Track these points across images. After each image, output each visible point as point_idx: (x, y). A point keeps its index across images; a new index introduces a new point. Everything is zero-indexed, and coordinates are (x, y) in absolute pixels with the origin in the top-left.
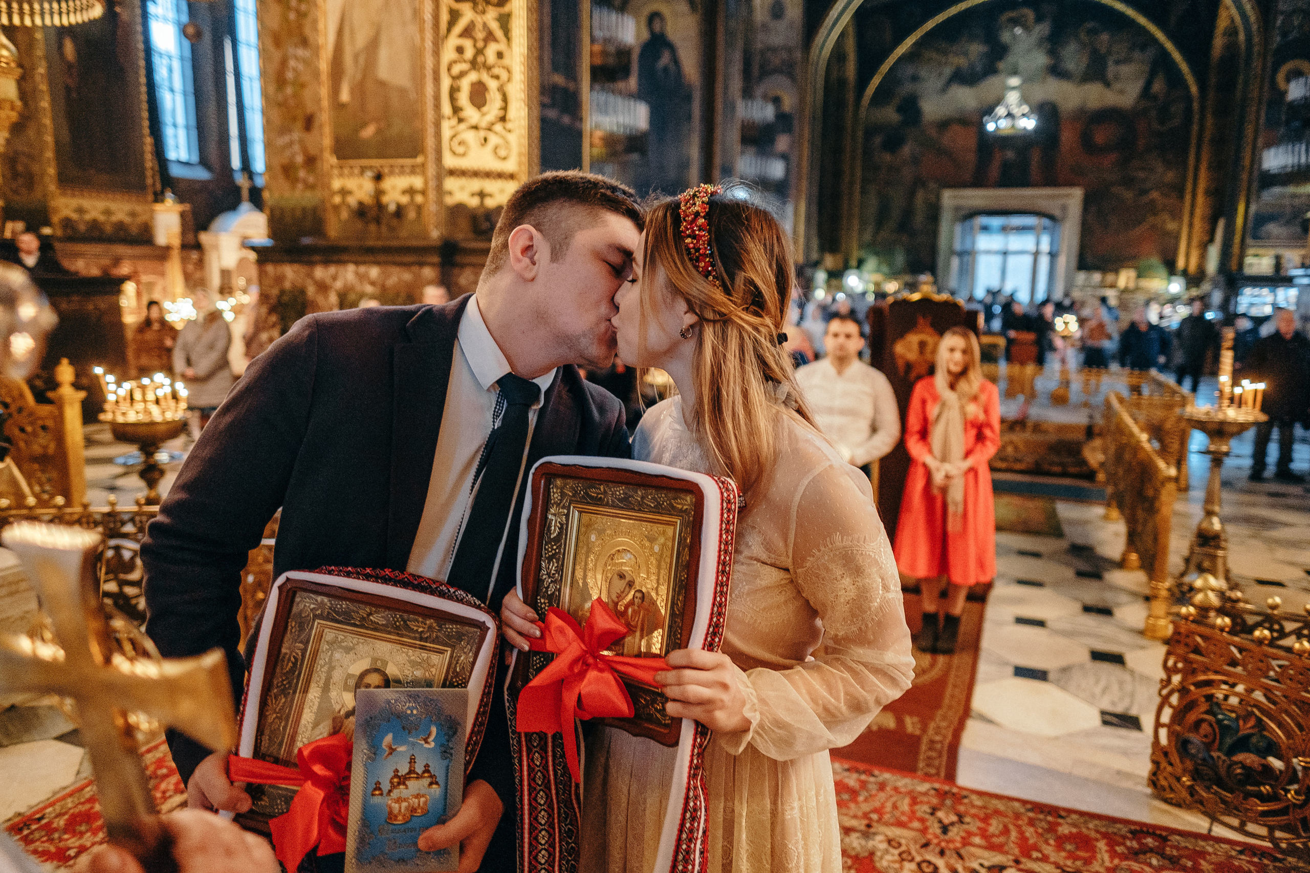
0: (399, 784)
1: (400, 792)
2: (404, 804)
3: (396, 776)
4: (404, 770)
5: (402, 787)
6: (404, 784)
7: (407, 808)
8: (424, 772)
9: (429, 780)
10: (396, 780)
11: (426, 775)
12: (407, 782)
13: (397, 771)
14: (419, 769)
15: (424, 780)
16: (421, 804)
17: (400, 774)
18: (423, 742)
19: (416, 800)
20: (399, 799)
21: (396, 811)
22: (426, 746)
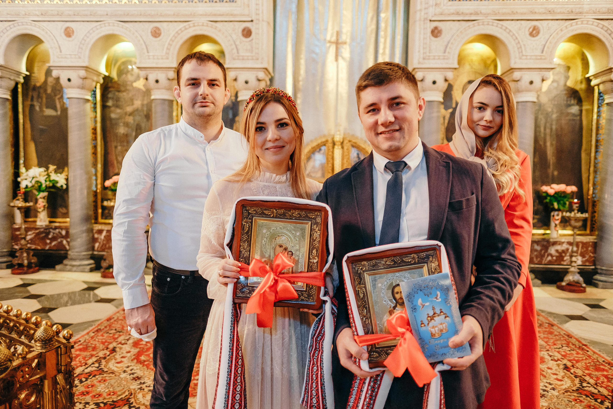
0: (431, 320)
1: (432, 323)
2: (437, 329)
4: (431, 314)
5: (433, 321)
6: (433, 319)
8: (441, 312)
9: (444, 316)
10: (429, 318)
11: (442, 314)
12: (435, 319)
13: (428, 314)
14: (438, 312)
15: (442, 316)
16: (444, 328)
18: (436, 299)
19: (441, 326)
20: (433, 326)
21: (434, 332)
22: (437, 301)
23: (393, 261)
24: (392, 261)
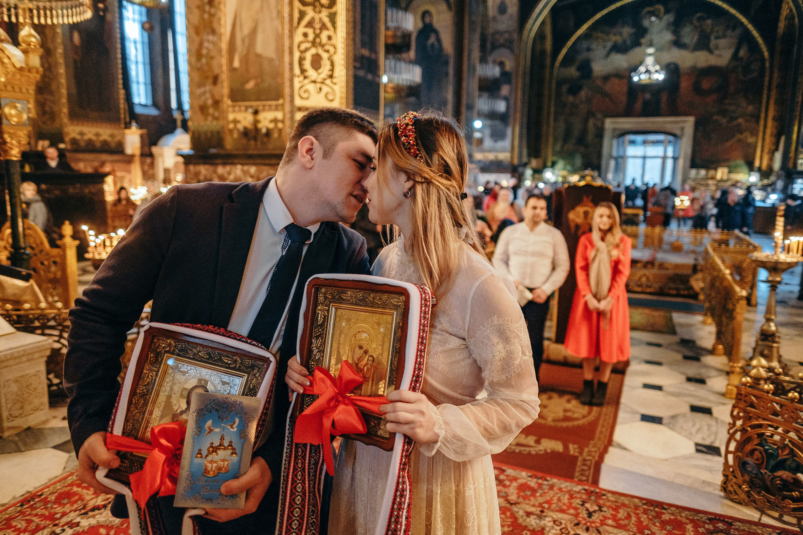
0: (213, 452)
1: (214, 456)
2: (215, 465)
3: (212, 447)
4: (217, 443)
5: (214, 454)
6: (216, 452)
7: (216, 467)
8: (229, 446)
9: (231, 451)
10: (211, 449)
11: (230, 448)
12: (218, 451)
13: (212, 443)
14: (226, 444)
15: (228, 451)
16: (225, 466)
17: (214, 446)
18: (230, 427)
19: (222, 463)
20: (212, 461)
21: (209, 469)
22: (232, 430)
23: (209, 354)
24: (207, 353)
